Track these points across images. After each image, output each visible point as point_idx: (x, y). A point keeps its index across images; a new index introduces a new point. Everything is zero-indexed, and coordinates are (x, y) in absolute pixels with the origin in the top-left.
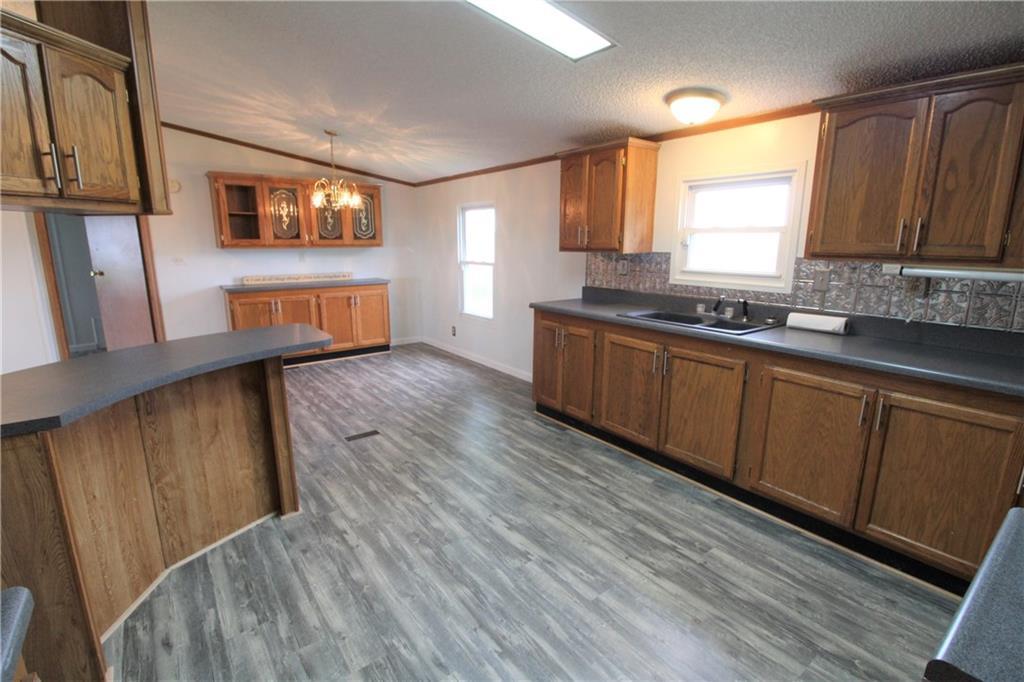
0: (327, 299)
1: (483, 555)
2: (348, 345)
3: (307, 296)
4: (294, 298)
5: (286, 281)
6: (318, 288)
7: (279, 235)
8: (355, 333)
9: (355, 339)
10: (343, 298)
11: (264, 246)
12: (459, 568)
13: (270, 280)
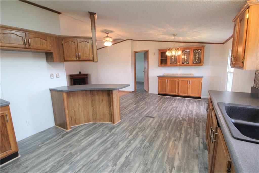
0: (181, 81)
1: (112, 156)
2: (186, 95)
3: (175, 79)
4: (172, 79)
5: (174, 75)
6: (179, 77)
7: (171, 63)
8: (188, 91)
9: (188, 93)
10: (186, 81)
11: (167, 66)
12: (105, 153)
13: (170, 74)
